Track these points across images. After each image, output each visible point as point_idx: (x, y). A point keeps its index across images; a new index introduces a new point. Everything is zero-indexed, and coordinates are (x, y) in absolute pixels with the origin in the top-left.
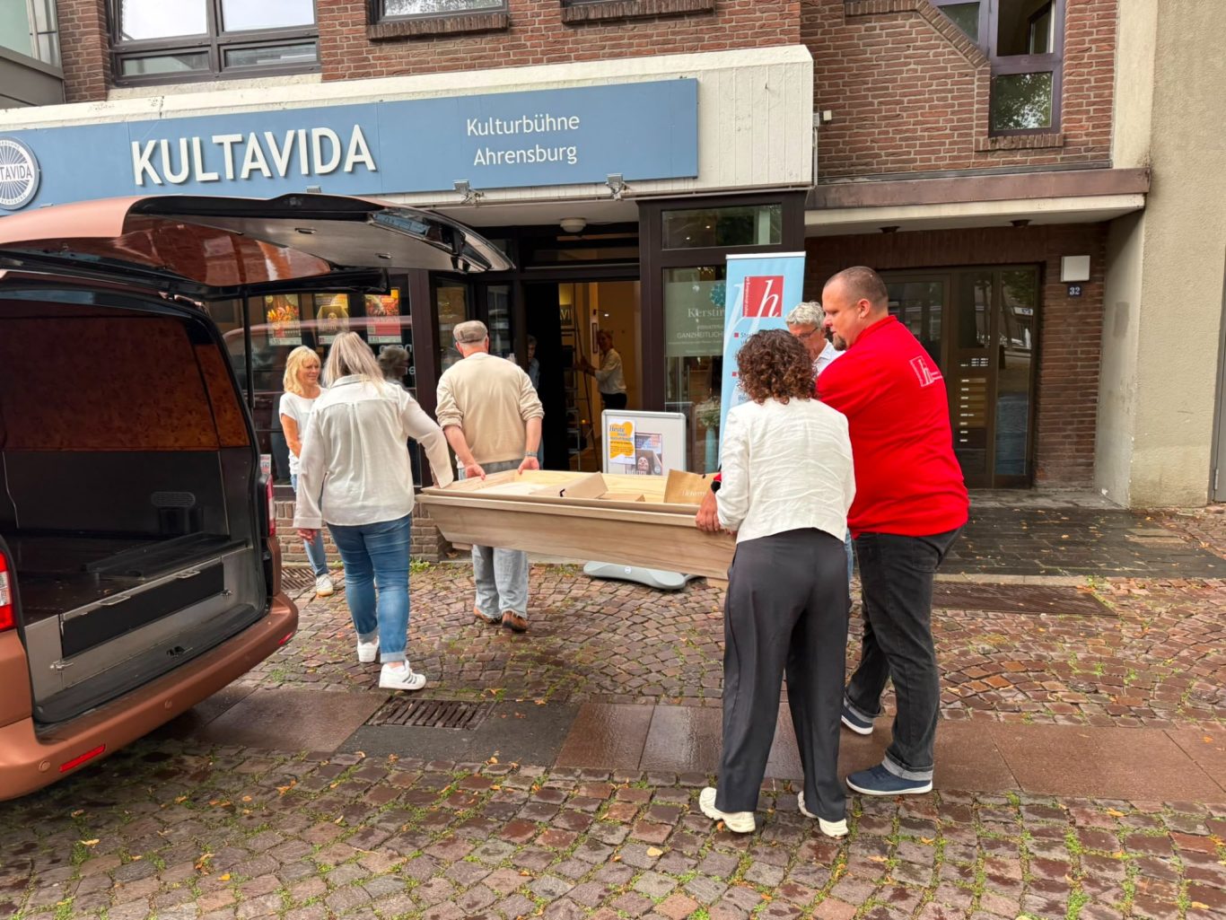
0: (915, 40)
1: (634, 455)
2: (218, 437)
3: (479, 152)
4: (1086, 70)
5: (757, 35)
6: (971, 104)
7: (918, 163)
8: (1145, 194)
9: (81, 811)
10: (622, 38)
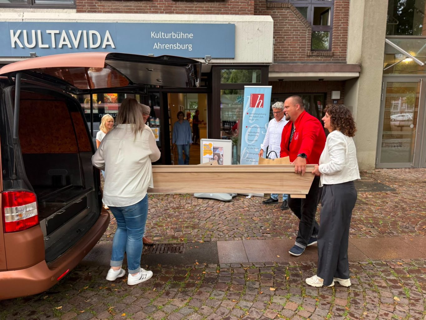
0: (288, 17)
1: (212, 155)
2: (78, 148)
3: (156, 44)
4: (340, 32)
5: (239, 11)
6: (306, 40)
7: (289, 58)
8: (359, 73)
9: (47, 296)
10: (193, 7)
